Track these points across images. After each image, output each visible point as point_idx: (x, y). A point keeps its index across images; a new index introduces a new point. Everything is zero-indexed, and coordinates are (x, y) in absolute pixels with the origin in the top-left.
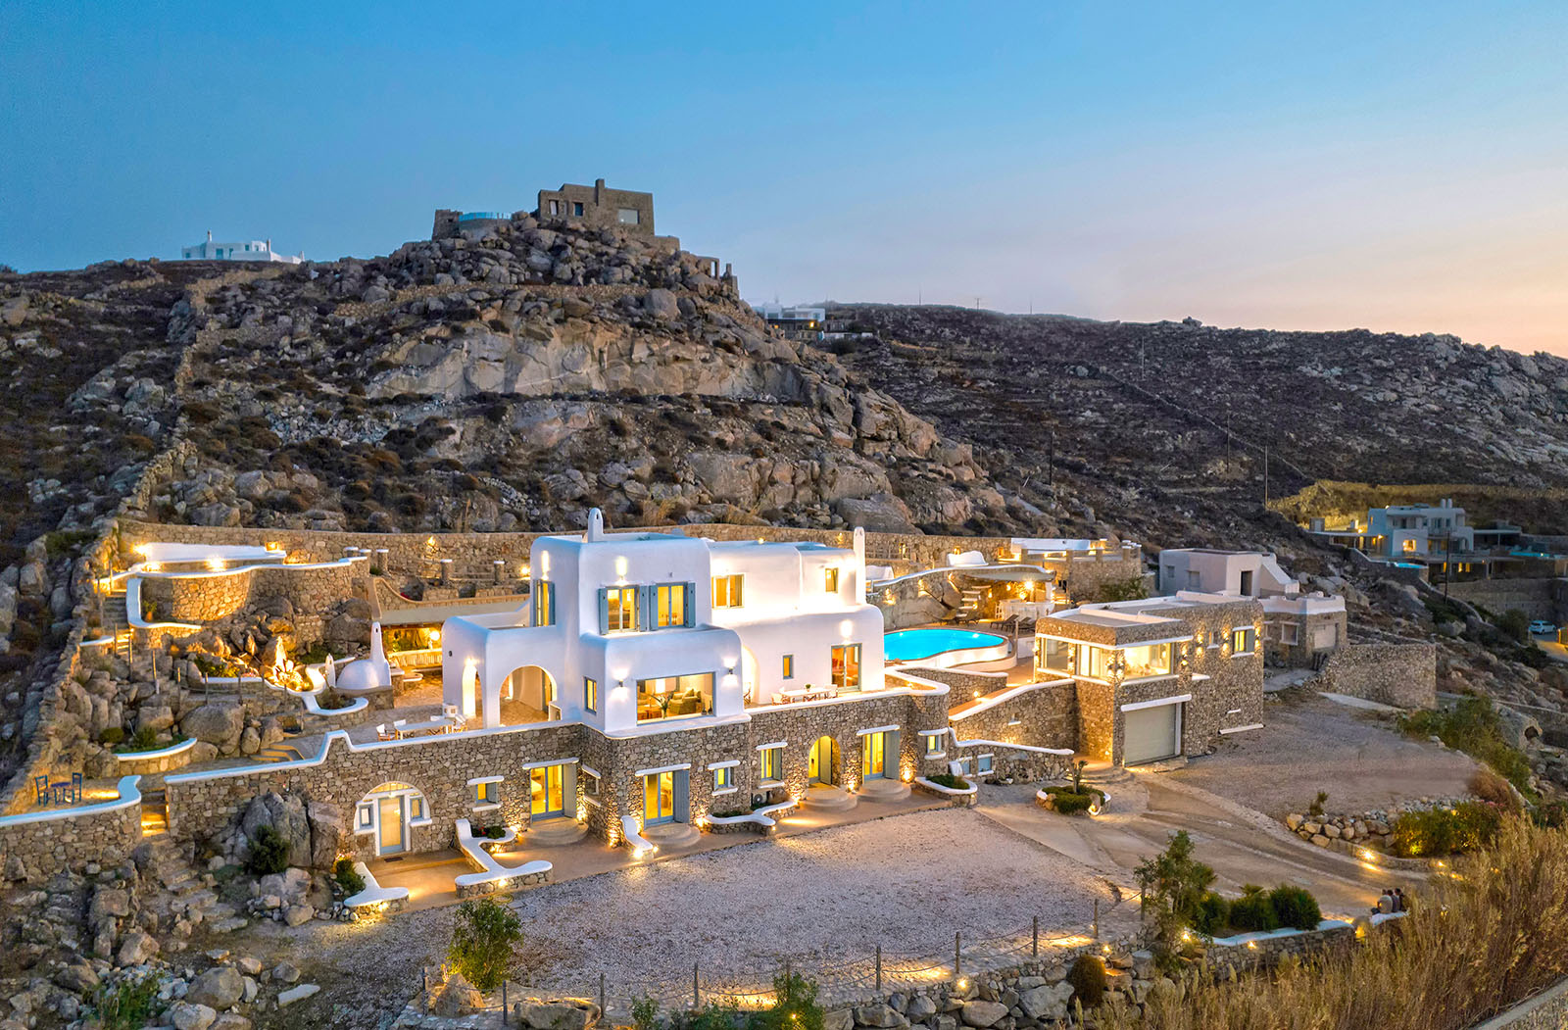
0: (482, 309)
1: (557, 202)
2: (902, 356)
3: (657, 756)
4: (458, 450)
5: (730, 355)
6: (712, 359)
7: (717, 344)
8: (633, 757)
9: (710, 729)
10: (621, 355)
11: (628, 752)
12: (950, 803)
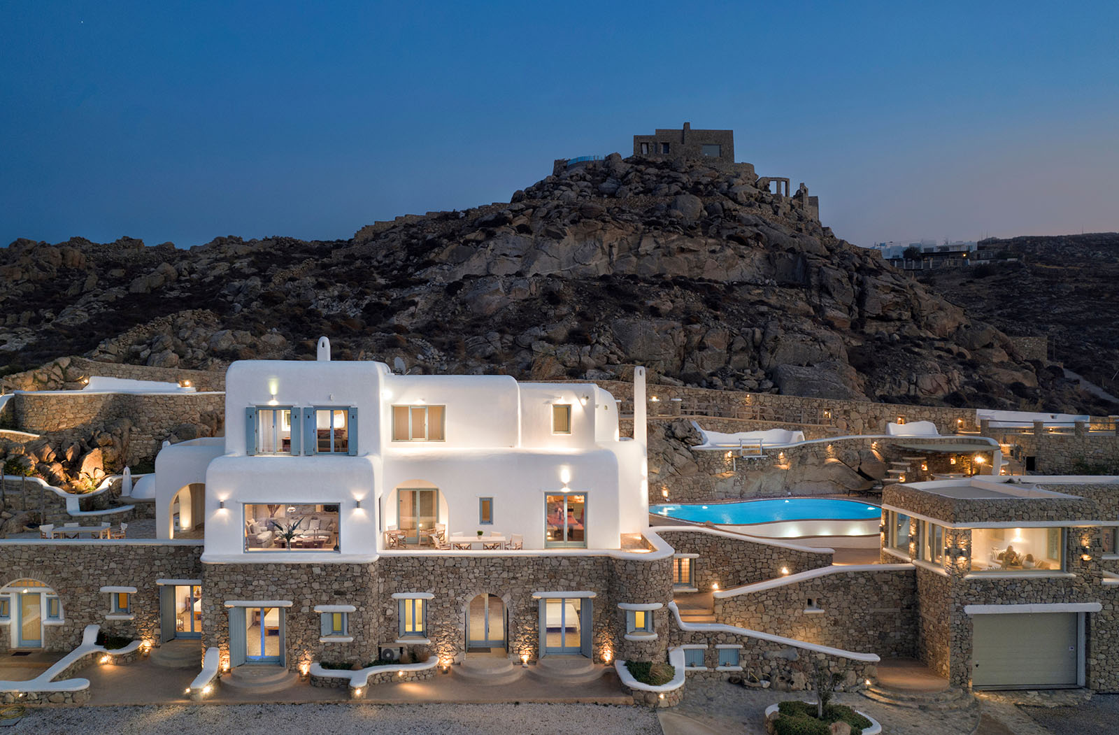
0: (514, 217)
1: (647, 144)
2: (1042, 275)
3: (251, 588)
4: (413, 318)
5: (743, 247)
6: (722, 250)
7: (730, 238)
8: (222, 585)
9: (318, 565)
10: (631, 249)
11: (216, 579)
12: (631, 700)
